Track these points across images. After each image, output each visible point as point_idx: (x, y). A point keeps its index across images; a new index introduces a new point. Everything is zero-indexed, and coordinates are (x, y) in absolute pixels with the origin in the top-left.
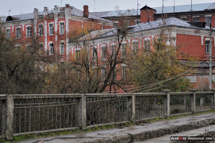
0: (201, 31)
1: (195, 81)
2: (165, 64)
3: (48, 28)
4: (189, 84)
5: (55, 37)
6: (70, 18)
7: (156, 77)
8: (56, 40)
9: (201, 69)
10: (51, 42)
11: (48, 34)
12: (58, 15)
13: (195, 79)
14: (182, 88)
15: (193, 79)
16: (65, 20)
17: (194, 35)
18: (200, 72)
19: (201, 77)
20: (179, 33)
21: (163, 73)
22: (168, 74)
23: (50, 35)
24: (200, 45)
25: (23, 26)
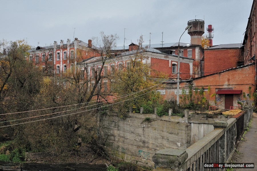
0: (169, 56)
1: (164, 94)
2: (139, 79)
3: (63, 54)
4: (160, 96)
5: (67, 61)
6: (78, 47)
7: (132, 90)
8: (68, 63)
9: (169, 84)
10: (65, 65)
11: (63, 59)
12: (70, 46)
13: (164, 92)
14: (154, 99)
15: (163, 92)
16: (74, 49)
17: (164, 59)
18: (168, 87)
19: (169, 91)
20: (153, 57)
21: (138, 86)
22: (142, 87)
23: (64, 59)
24: (168, 67)
25: (47, 53)
